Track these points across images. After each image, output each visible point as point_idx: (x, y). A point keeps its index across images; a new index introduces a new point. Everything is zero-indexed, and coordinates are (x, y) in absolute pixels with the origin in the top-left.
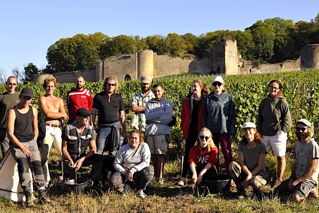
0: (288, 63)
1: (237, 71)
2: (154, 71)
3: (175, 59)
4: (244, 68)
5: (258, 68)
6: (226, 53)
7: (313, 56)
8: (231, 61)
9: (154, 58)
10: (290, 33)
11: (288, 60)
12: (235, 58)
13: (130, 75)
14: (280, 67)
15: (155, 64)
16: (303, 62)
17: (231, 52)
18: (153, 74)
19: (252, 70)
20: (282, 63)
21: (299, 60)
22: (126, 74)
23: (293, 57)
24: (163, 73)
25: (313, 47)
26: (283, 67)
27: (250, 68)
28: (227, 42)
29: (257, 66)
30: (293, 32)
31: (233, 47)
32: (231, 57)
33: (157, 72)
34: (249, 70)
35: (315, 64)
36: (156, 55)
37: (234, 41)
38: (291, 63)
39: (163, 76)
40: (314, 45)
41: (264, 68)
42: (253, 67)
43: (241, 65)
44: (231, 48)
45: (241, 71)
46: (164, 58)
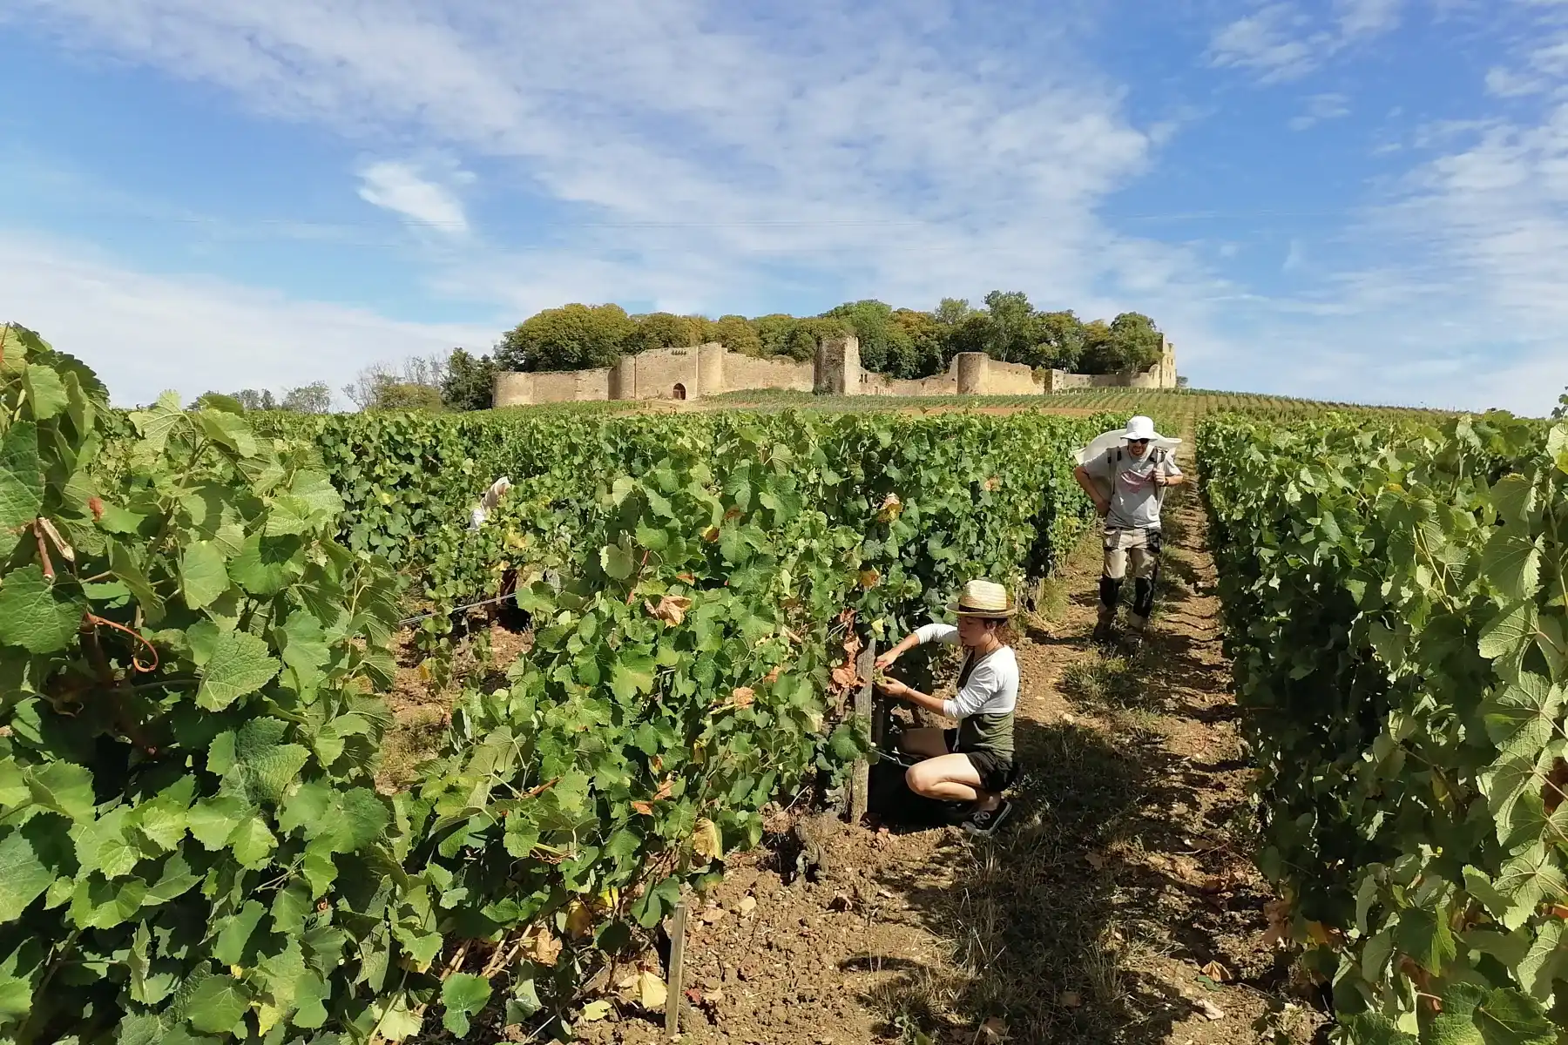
2: (722, 380)
4: (868, 383)
5: (888, 386)
6: (847, 359)
7: (972, 373)
8: (852, 373)
9: (723, 358)
11: (932, 376)
12: (857, 369)
13: (684, 384)
14: (920, 386)
15: (726, 369)
17: (851, 356)
18: (720, 384)
19: (879, 387)
20: (924, 380)
22: (676, 383)
24: (737, 385)
25: (971, 357)
26: (926, 386)
27: (876, 384)
28: (844, 340)
31: (854, 349)
32: (852, 366)
33: (727, 381)
34: (874, 389)
35: (974, 384)
36: (726, 354)
37: (852, 340)
39: (737, 390)
42: (881, 384)
43: (864, 379)
44: (852, 349)
45: (863, 388)
46: (739, 358)
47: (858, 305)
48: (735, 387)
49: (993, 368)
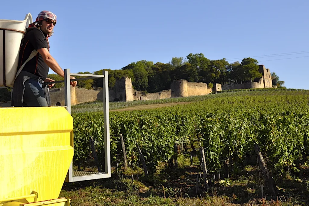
0: (164, 92)
1: (132, 98)
2: (76, 99)
3: (90, 91)
4: (137, 96)
5: (145, 96)
6: (126, 87)
7: (180, 88)
8: (129, 91)
9: (76, 90)
10: (156, 71)
11: (164, 91)
12: (131, 90)
13: (60, 102)
14: (159, 95)
15: (77, 95)
16: (173, 91)
17: (128, 85)
18: (75, 101)
19: (142, 97)
20: (160, 92)
21: (170, 90)
22: (57, 102)
23: (166, 88)
24: (82, 101)
25: (179, 82)
26: (161, 95)
27: (140, 96)
28: (126, 79)
29: (145, 95)
30: (158, 71)
31: (129, 82)
32: (129, 89)
33: (78, 100)
34: (140, 98)
35: (181, 93)
36: (77, 88)
37: (130, 78)
38: (166, 92)
39: (82, 103)
40: (180, 80)
41: (149, 96)
42: (142, 96)
43: (135, 94)
44: (128, 83)
45: (135, 98)
46: (83, 90)
47: (137, 63)
48: (81, 102)
49: (189, 85)
